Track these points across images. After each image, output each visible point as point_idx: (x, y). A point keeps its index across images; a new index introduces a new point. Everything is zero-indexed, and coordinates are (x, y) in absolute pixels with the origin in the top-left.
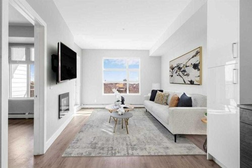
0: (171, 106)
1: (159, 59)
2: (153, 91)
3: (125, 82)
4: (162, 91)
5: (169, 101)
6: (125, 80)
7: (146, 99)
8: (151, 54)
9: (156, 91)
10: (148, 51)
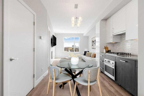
0: (92, 57)
1: (87, 37)
2: (85, 52)
3: (73, 47)
4: (89, 52)
5: (91, 56)
6: (73, 46)
7: (82, 54)
8: (84, 35)
9: (86, 52)
10: (83, 34)
